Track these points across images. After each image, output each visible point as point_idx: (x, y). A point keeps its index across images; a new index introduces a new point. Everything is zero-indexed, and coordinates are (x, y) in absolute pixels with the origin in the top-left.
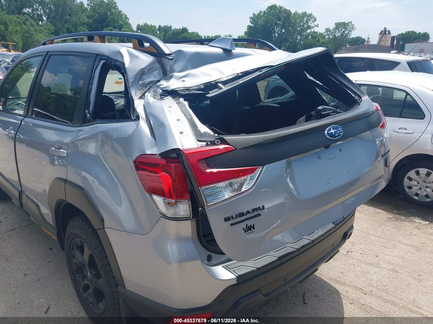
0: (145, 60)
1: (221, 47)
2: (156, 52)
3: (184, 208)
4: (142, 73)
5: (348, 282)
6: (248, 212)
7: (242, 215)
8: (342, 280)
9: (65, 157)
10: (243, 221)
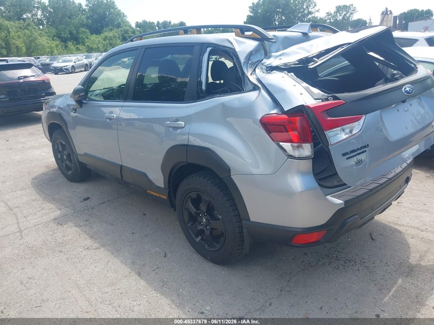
0: (252, 45)
1: (301, 31)
2: (259, 37)
3: (307, 150)
4: (251, 54)
5: (405, 224)
6: (358, 149)
7: (354, 151)
8: (399, 223)
9: (184, 127)
10: (355, 156)
